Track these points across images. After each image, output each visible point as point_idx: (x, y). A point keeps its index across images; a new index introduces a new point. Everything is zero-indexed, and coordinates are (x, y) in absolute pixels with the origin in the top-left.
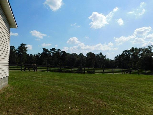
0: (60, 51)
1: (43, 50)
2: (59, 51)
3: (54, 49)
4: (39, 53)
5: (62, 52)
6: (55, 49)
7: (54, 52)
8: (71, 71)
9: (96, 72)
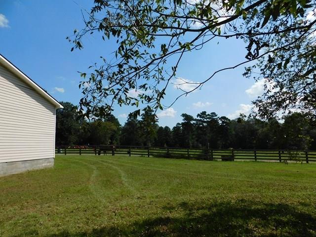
0: (215, 117)
1: (183, 118)
2: (213, 116)
3: (204, 113)
4: (178, 124)
5: (220, 119)
6: (207, 114)
7: (205, 120)
8: (187, 155)
9: (236, 157)
